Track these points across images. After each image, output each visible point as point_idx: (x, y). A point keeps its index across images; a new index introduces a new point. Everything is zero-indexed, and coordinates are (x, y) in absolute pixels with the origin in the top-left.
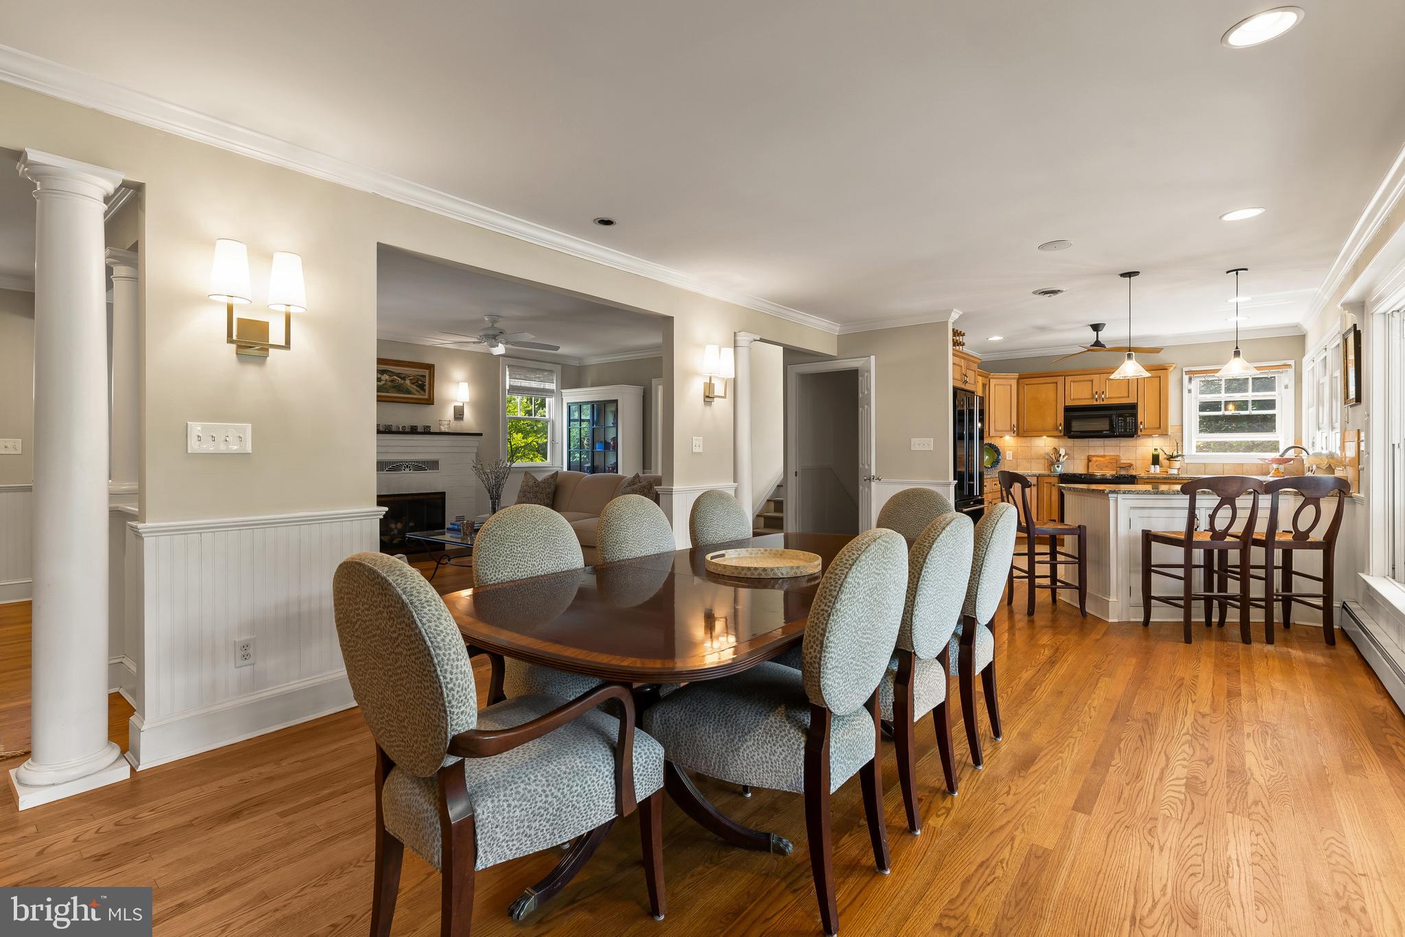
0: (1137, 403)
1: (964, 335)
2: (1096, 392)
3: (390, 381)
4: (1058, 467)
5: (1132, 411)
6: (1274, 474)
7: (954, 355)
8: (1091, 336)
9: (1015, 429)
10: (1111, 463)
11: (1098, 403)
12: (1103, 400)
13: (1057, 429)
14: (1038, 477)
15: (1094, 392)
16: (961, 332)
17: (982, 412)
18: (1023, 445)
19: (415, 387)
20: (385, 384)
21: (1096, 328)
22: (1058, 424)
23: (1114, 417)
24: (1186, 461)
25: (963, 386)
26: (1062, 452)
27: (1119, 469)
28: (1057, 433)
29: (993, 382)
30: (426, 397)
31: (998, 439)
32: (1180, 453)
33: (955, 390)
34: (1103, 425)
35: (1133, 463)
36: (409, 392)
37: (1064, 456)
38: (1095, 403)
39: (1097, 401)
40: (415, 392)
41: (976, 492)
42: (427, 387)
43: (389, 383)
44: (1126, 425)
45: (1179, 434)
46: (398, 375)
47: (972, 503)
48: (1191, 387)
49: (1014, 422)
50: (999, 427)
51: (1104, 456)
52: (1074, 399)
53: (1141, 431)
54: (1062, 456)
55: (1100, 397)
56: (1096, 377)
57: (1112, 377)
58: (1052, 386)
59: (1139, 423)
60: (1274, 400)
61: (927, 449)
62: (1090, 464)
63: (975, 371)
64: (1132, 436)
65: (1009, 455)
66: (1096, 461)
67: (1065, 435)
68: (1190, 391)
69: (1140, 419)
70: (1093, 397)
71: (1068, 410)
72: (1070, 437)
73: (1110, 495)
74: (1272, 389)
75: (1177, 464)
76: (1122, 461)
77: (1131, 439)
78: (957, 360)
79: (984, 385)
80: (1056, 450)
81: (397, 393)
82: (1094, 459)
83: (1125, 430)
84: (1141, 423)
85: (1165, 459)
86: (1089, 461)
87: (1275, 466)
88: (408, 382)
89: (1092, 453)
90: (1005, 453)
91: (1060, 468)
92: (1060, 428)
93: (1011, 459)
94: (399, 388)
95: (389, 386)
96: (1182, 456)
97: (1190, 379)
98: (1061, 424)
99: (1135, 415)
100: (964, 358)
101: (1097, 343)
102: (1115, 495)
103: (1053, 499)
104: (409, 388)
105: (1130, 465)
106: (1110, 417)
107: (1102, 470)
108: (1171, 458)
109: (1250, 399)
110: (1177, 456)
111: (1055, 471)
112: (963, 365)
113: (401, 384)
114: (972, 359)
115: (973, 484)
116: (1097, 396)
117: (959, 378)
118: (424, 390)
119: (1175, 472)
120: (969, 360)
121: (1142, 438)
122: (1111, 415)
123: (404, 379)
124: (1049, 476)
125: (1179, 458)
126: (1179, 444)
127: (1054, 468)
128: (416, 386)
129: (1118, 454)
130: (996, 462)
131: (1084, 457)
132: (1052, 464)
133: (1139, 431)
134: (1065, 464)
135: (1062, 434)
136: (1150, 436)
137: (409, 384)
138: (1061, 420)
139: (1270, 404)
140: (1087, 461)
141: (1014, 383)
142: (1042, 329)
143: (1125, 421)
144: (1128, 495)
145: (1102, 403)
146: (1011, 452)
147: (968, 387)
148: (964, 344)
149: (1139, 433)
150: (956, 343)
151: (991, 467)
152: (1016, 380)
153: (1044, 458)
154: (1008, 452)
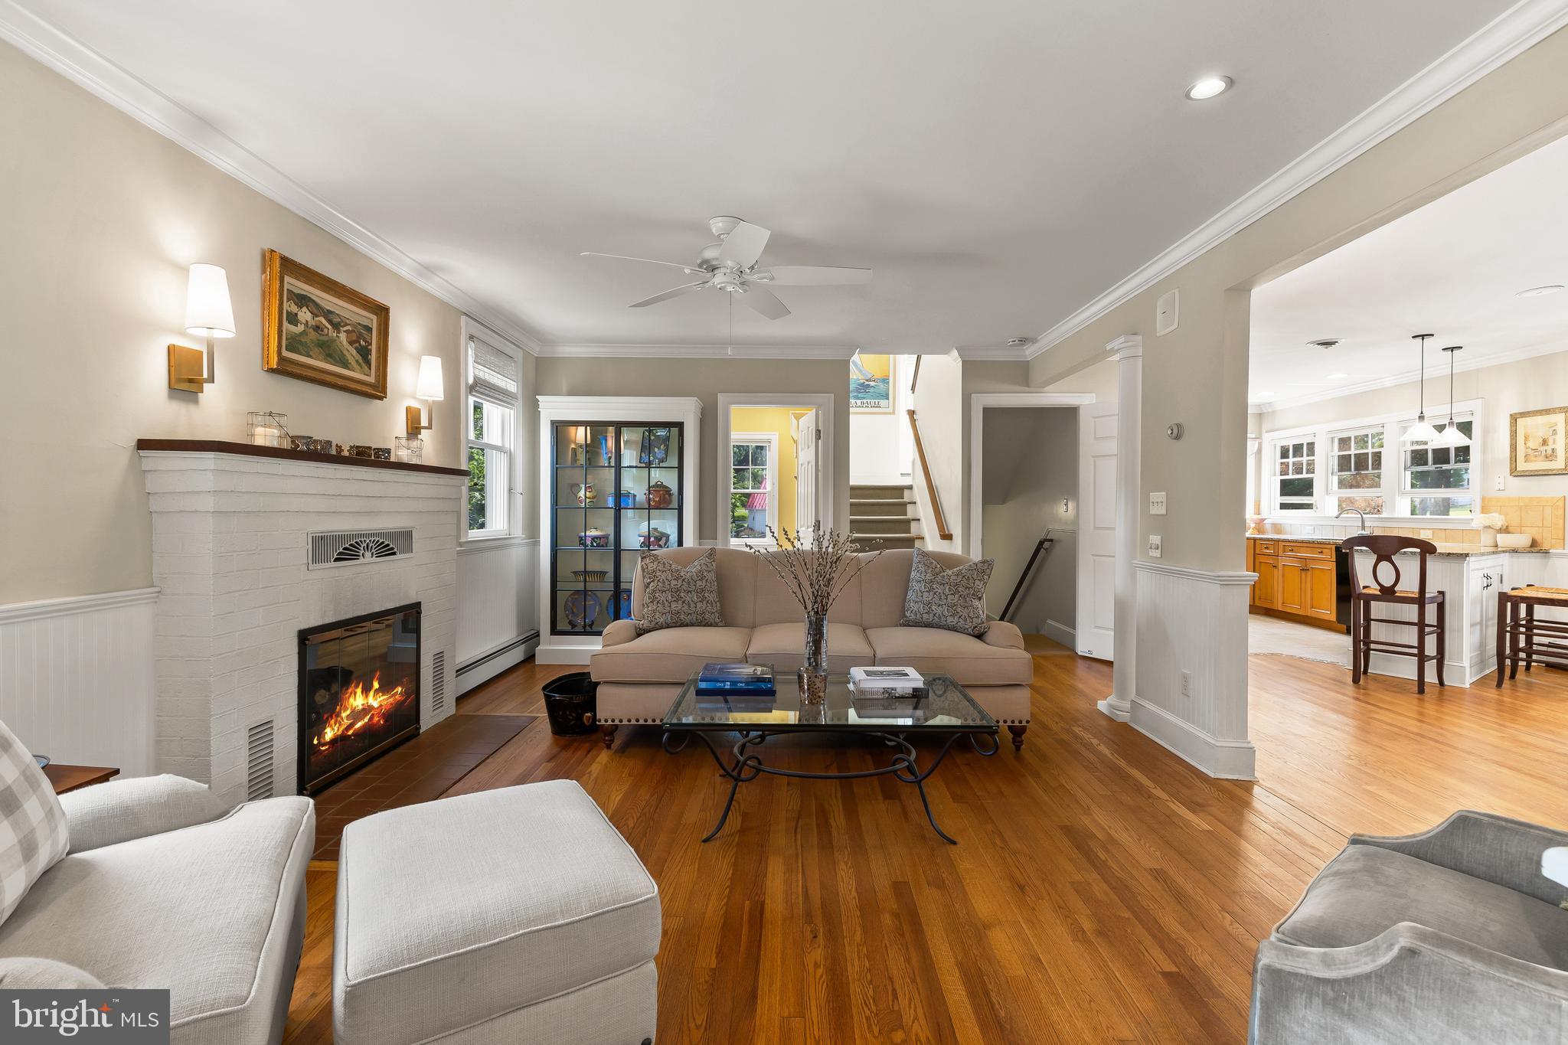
3: (312, 327)
19: (354, 352)
20: (304, 333)
30: (372, 379)
36: (345, 364)
40: (353, 363)
42: (373, 357)
43: (313, 335)
46: (328, 314)
81: (325, 360)
88: (343, 336)
94: (328, 350)
95: (312, 341)
104: (345, 352)
113: (333, 341)
118: (368, 363)
123: (336, 327)
128: (356, 348)
137: (345, 343)
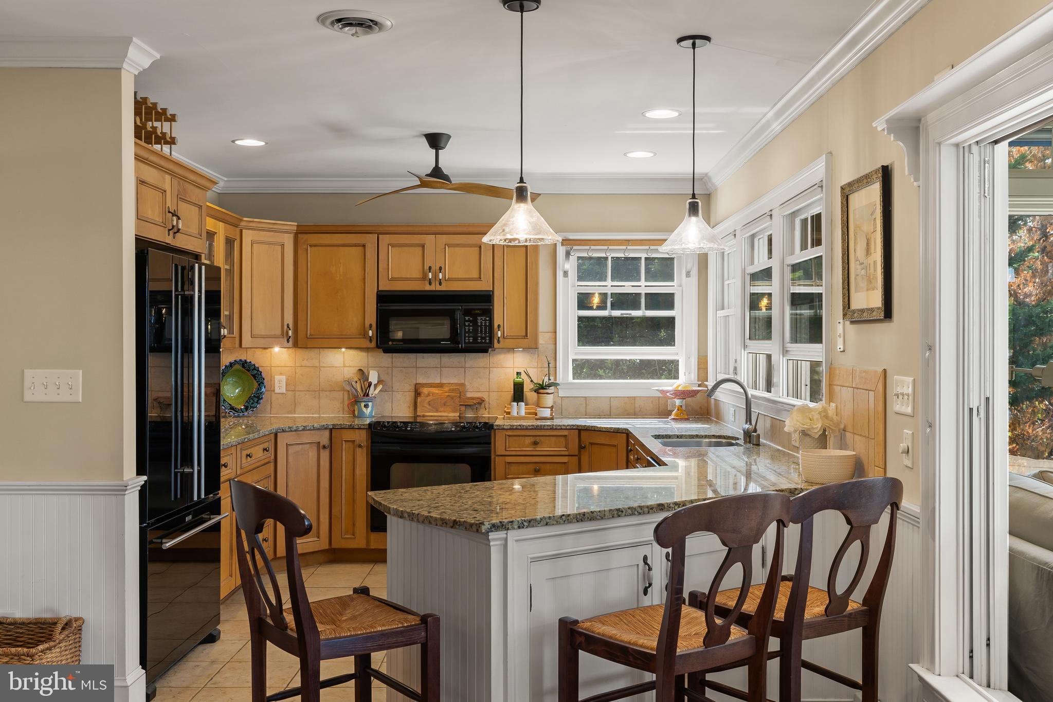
0: (493, 291)
1: (173, 119)
2: (430, 268)
4: (366, 406)
5: (484, 306)
6: (677, 415)
7: (138, 158)
8: (425, 158)
9: (290, 333)
10: (452, 398)
11: (432, 288)
12: (440, 284)
13: (364, 335)
14: (331, 430)
15: (426, 267)
16: (165, 110)
17: (213, 298)
18: (305, 363)
21: (435, 141)
22: (367, 325)
23: (458, 315)
24: (562, 393)
25: (169, 240)
26: (373, 377)
27: (463, 408)
28: (365, 343)
29: (248, 236)
31: (259, 352)
32: (552, 381)
33: (143, 248)
34: (439, 330)
35: (485, 396)
37: (376, 386)
38: (428, 288)
39: (430, 284)
41: (198, 492)
44: (475, 331)
45: (552, 346)
47: (189, 518)
48: (567, 266)
49: (289, 319)
50: (260, 329)
51: (440, 386)
52: (393, 279)
53: (499, 342)
54: (372, 387)
55: (435, 276)
56: (429, 240)
57: (485, 239)
58: (356, 252)
59: (496, 326)
60: (672, 295)
61: (65, 396)
62: (419, 400)
63: (200, 207)
64: (485, 351)
65: (279, 383)
66: (429, 395)
67: (378, 347)
68: (566, 274)
69: (497, 321)
70: (424, 277)
71: (384, 298)
72: (386, 351)
73: (492, 536)
74: (669, 276)
75: (549, 400)
76: (469, 395)
77: (481, 355)
78: (151, 175)
79: (229, 242)
80: (363, 374)
82: (425, 390)
83: (475, 339)
84: (499, 326)
85: (531, 390)
86: (417, 394)
87: (678, 402)
89: (421, 380)
90: (272, 379)
91: (369, 409)
92: (370, 333)
93: (283, 390)
96: (555, 385)
97: (568, 254)
98: (371, 326)
99: (489, 313)
100: (172, 174)
101: (437, 172)
102: (501, 534)
103: (358, 472)
105: (481, 402)
106: (450, 314)
107: (437, 411)
108: (540, 389)
109: (643, 291)
110: (549, 386)
111: (361, 415)
112: (167, 187)
114: (192, 177)
115: (192, 474)
116: (430, 275)
117: (158, 219)
119: (547, 413)
120: (184, 179)
121: (499, 353)
122: (454, 311)
124: (351, 428)
125: (551, 390)
126: (551, 366)
127: (360, 411)
129: (463, 381)
130: (254, 400)
131: (409, 387)
132: (355, 401)
133: (496, 341)
134: (378, 400)
135: (373, 344)
136: (511, 350)
138: (371, 317)
139: (666, 301)
140: (413, 394)
141: (288, 240)
142: (339, 131)
143: (475, 322)
144: (529, 529)
145: (439, 288)
146: (283, 378)
147: (181, 242)
148: (172, 142)
149: (496, 345)
150: (143, 134)
151: (246, 408)
152: (292, 236)
153: (343, 390)
154: (277, 378)
